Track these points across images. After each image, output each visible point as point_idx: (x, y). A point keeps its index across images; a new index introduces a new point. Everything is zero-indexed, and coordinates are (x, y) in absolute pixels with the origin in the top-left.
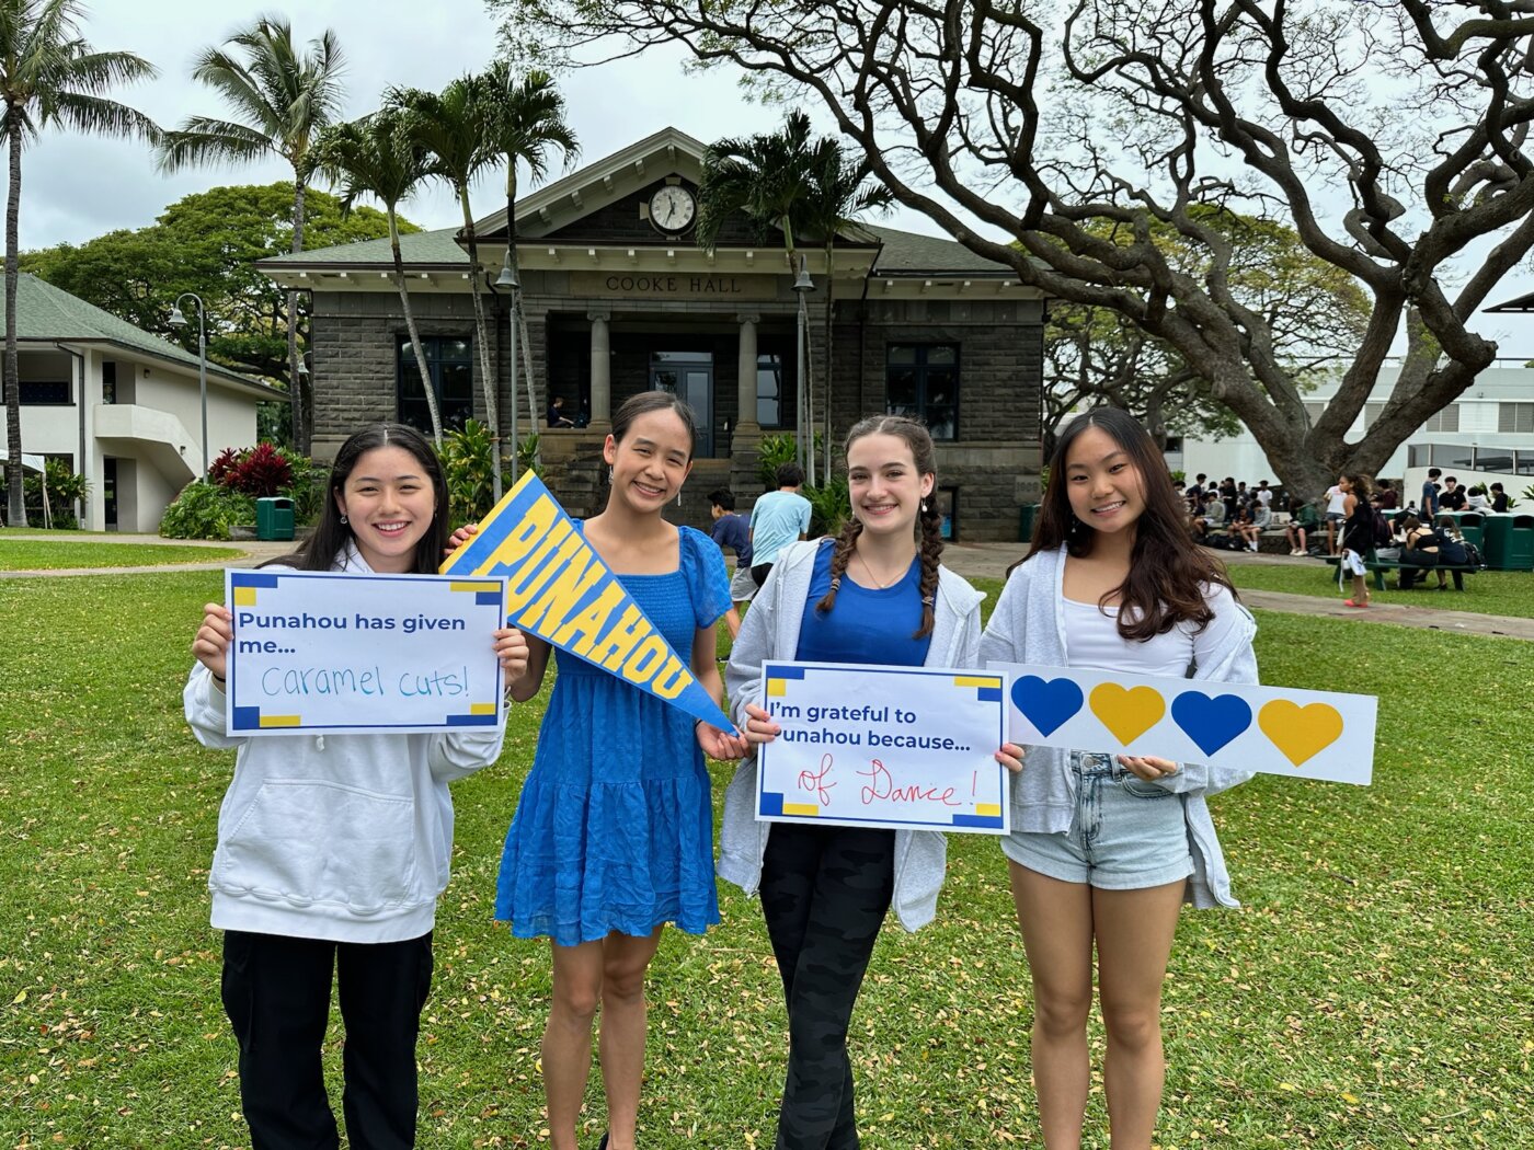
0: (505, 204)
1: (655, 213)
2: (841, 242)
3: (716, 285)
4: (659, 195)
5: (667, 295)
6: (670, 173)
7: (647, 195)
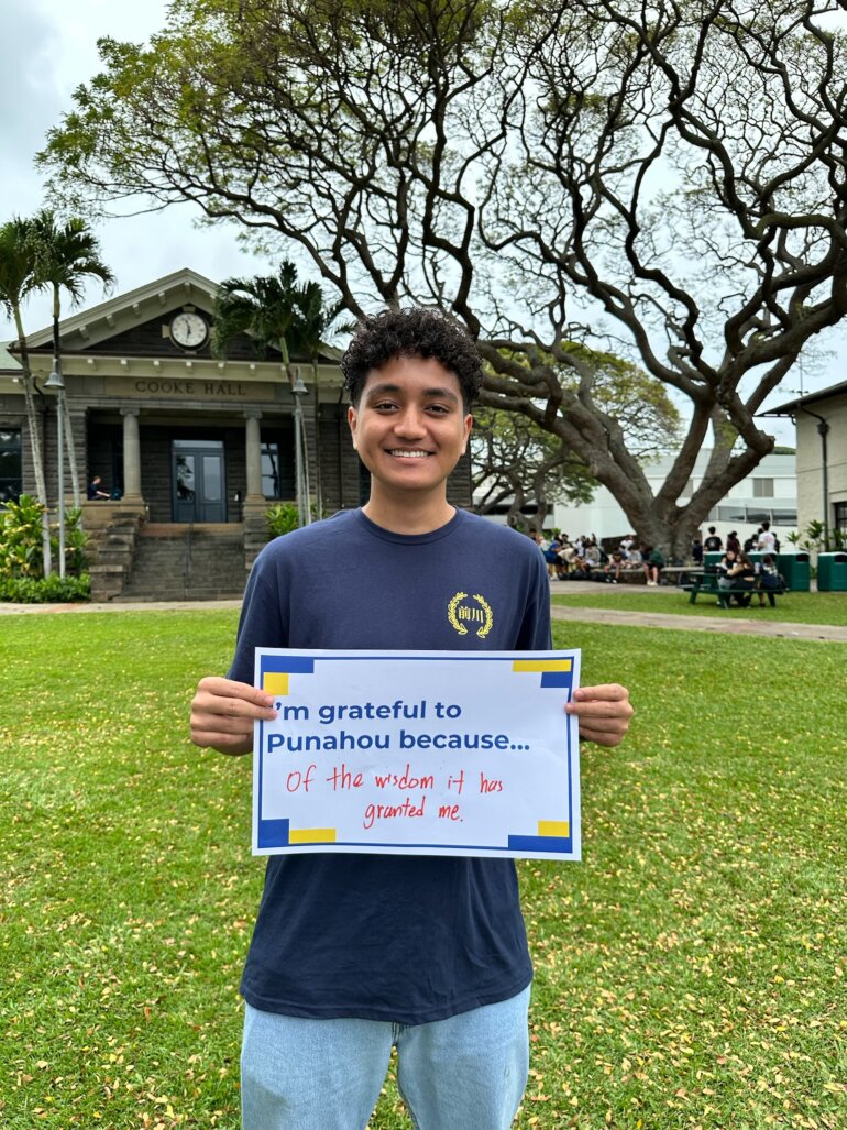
0: (53, 323)
1: (175, 333)
2: (323, 360)
3: (226, 389)
4: (178, 319)
5: (188, 396)
6: (187, 302)
7: (168, 319)
